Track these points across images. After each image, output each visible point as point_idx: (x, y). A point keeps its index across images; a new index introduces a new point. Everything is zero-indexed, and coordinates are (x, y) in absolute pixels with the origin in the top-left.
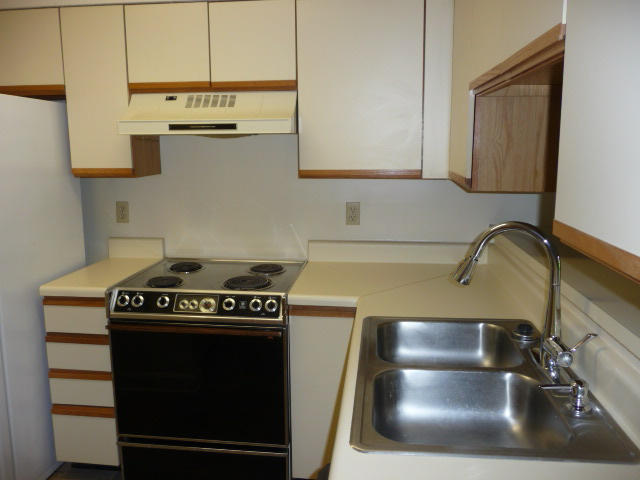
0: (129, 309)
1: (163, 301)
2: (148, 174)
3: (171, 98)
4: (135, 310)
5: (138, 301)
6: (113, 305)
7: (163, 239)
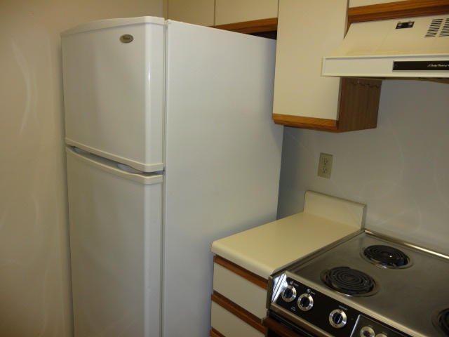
0: (294, 309)
1: (337, 317)
2: (357, 129)
3: (405, 25)
4: (299, 312)
5: (306, 301)
6: (276, 296)
7: (365, 206)
